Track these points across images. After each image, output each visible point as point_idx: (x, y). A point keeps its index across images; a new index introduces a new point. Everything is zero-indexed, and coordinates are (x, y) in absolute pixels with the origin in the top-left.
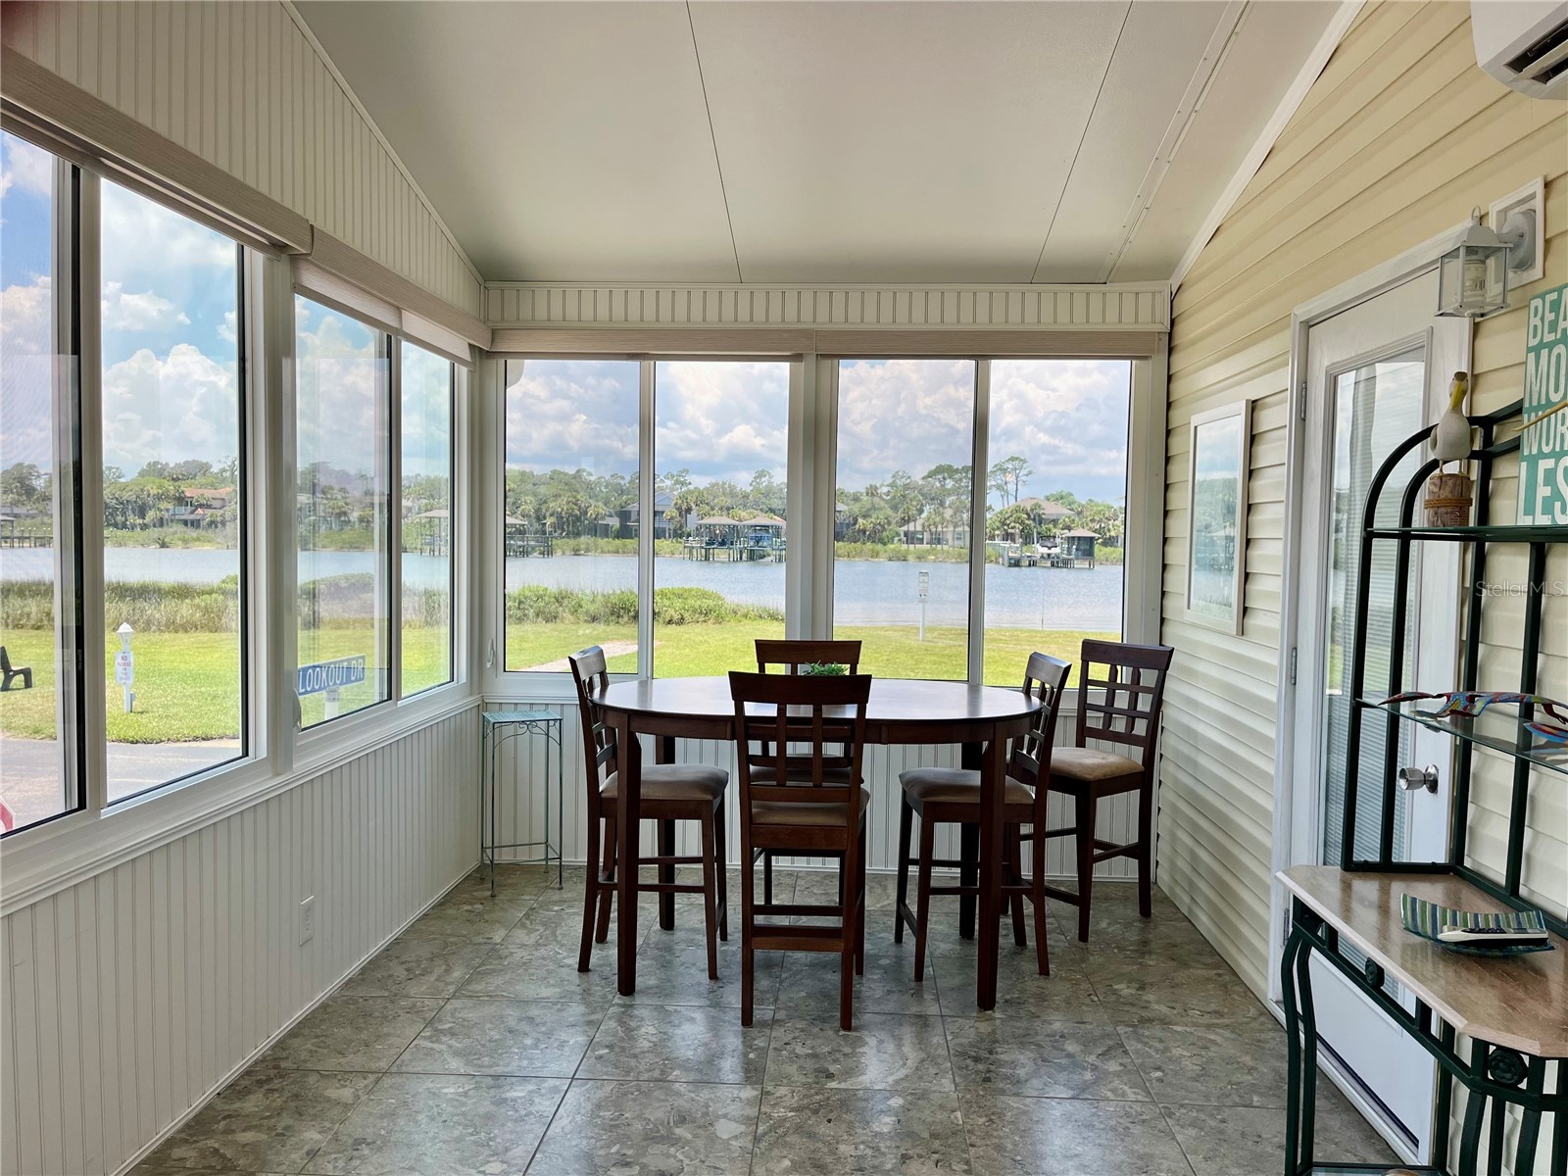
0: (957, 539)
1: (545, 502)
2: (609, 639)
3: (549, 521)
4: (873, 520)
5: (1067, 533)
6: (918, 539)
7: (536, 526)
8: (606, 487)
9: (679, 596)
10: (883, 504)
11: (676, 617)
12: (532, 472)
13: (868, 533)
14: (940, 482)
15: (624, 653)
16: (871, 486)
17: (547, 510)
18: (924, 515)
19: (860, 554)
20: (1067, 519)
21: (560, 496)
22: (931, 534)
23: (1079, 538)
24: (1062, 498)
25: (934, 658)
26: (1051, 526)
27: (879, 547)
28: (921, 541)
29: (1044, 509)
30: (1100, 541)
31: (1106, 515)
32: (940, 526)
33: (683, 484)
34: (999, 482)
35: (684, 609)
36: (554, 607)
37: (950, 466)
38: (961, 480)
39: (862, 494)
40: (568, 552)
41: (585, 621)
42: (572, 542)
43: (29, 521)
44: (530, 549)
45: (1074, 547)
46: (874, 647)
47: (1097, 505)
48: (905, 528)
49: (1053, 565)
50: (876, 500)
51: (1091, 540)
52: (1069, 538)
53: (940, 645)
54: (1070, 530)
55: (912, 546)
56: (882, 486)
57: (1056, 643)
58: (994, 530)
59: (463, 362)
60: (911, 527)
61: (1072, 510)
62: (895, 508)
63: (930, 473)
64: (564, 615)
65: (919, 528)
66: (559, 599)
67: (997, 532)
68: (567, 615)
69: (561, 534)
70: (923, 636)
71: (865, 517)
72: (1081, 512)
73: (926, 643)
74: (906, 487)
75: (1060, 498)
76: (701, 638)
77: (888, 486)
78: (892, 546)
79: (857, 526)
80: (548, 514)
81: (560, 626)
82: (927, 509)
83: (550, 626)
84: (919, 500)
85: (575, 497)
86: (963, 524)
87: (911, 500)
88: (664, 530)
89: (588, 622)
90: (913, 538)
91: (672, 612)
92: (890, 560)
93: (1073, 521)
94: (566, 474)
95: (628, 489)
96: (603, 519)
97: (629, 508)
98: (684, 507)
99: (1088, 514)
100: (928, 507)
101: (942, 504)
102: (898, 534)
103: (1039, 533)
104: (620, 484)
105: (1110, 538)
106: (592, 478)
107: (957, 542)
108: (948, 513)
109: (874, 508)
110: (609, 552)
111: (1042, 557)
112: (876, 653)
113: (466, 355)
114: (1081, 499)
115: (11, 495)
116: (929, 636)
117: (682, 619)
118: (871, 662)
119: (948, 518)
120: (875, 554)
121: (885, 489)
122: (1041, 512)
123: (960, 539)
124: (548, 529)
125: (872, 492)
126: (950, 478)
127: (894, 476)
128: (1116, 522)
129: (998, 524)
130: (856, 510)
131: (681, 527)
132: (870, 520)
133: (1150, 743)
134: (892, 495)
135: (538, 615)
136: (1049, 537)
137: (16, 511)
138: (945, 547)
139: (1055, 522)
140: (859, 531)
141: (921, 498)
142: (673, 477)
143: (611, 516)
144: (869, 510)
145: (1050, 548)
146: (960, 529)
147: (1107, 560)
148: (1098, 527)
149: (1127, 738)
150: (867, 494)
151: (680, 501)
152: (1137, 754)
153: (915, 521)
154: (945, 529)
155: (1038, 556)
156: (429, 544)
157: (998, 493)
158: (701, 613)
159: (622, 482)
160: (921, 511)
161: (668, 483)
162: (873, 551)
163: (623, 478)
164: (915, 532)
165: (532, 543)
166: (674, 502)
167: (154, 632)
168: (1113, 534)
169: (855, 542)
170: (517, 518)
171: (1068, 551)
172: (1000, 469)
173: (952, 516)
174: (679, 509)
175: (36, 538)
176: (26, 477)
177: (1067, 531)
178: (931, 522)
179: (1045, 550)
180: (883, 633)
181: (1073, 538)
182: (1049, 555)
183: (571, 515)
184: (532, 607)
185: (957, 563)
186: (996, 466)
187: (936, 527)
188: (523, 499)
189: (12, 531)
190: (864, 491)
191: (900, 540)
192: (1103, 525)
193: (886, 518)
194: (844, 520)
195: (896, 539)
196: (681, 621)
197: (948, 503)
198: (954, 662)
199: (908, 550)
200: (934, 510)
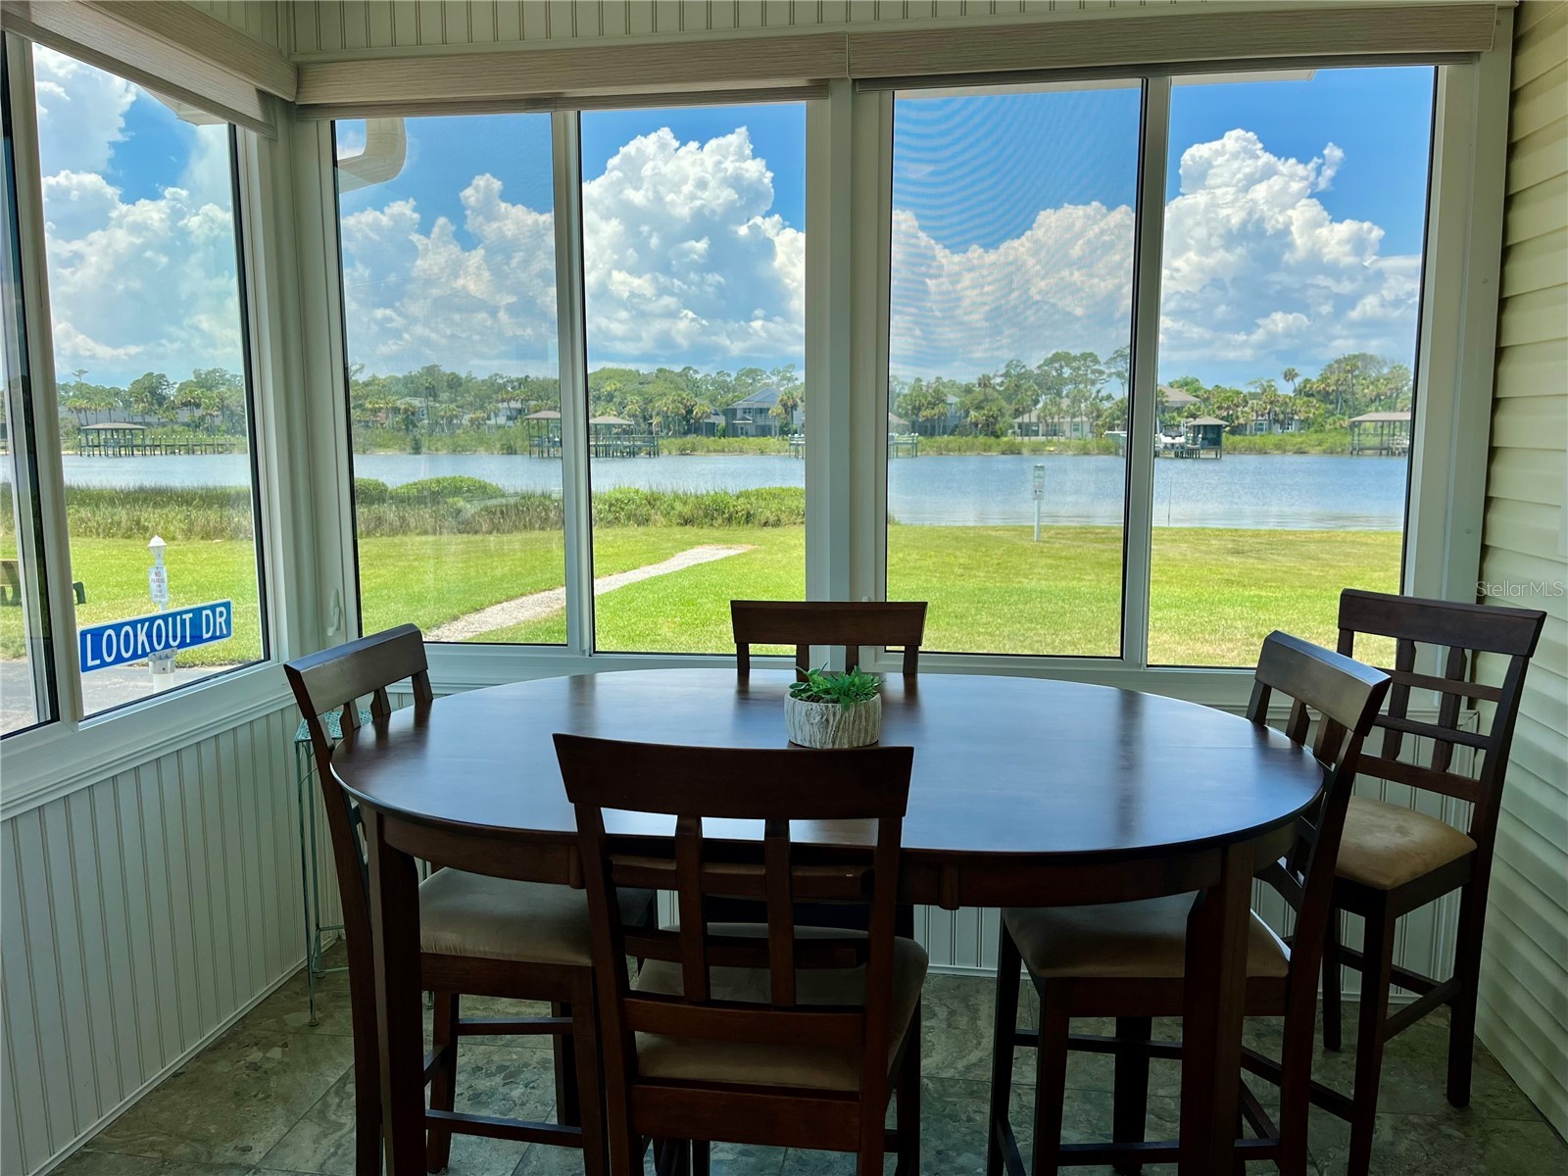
0: (1075, 430)
1: (651, 401)
2: (699, 544)
3: (655, 421)
4: (986, 412)
5: (1193, 422)
6: (1033, 431)
7: (644, 426)
8: (712, 385)
9: (774, 496)
10: (996, 394)
11: (772, 519)
12: (638, 371)
13: (980, 426)
14: (1057, 370)
15: (712, 560)
16: (984, 376)
17: (653, 409)
18: (1040, 406)
19: (971, 448)
20: (1192, 407)
21: (665, 395)
22: (1047, 425)
23: (1205, 426)
24: (1187, 384)
25: (1049, 561)
26: (1175, 414)
27: (992, 440)
28: (1036, 433)
29: (1167, 396)
30: (1227, 429)
31: (1235, 402)
32: (1056, 417)
33: (789, 379)
34: (1120, 369)
35: (780, 510)
36: (645, 509)
37: (1068, 353)
38: (1079, 368)
39: (974, 386)
40: (674, 452)
41: (678, 524)
42: (679, 441)
43: (160, 430)
44: (636, 450)
45: (1200, 436)
46: (984, 549)
47: (1225, 391)
48: (1019, 420)
49: (1177, 456)
50: (989, 391)
51: (1219, 427)
52: (1194, 426)
53: (1057, 546)
54: (1195, 419)
55: (1026, 439)
56: (995, 376)
57: (1186, 542)
58: (1114, 419)
59: (249, 122)
60: (1026, 419)
61: (1197, 397)
62: (1009, 399)
63: (1046, 361)
64: (657, 517)
65: (1034, 419)
66: (652, 500)
67: (1117, 422)
68: (659, 517)
69: (667, 433)
70: (1038, 535)
71: (979, 408)
72: (1208, 398)
73: (1041, 544)
74: (1020, 376)
75: (1185, 384)
76: (797, 542)
77: (1002, 376)
78: (1005, 439)
79: (969, 419)
80: (654, 413)
81: (651, 529)
82: (1043, 399)
83: (641, 529)
84: (1035, 390)
85: (680, 396)
86: (1081, 414)
87: (1026, 390)
88: (770, 428)
89: (681, 525)
90: (1027, 430)
91: (768, 513)
92: (1003, 453)
93: (1199, 408)
94: (672, 372)
95: (734, 386)
96: (708, 417)
97: (735, 406)
98: (790, 403)
99: (1215, 400)
100: (1044, 397)
101: (1059, 394)
102: (1012, 427)
103: (1161, 422)
104: (726, 381)
105: (1237, 427)
106: (698, 376)
107: (1074, 434)
108: (1065, 403)
109: (986, 400)
110: (715, 451)
111: (1166, 447)
112: (987, 556)
113: (252, 108)
114: (1207, 385)
115: (142, 405)
116: (1045, 536)
117: (779, 520)
118: (979, 567)
119: (1065, 408)
120: (988, 448)
121: (998, 380)
122: (1164, 400)
123: (1078, 430)
124: (654, 429)
125: (985, 382)
126: (1067, 366)
127: (1008, 366)
128: (1246, 409)
129: (1119, 413)
130: (968, 402)
131: (787, 425)
132: (982, 412)
133: (1487, 794)
134: (1006, 385)
135: (629, 519)
136: (1172, 426)
137: (148, 419)
138: (1062, 439)
139: (1179, 410)
140: (971, 423)
141: (1036, 388)
142: (779, 372)
143: (716, 414)
144: (982, 402)
145: (1173, 438)
146: (1078, 420)
147: (1235, 449)
148: (1225, 414)
149: (1437, 779)
150: (980, 385)
151: (785, 398)
152: (1460, 813)
153: (1030, 411)
154: (1062, 420)
155: (1162, 446)
156: (538, 446)
157: (1118, 380)
158: (798, 514)
159: (729, 380)
160: (1036, 402)
161: (775, 379)
162: (985, 444)
163: (729, 375)
164: (1029, 425)
165: (639, 443)
166: (779, 399)
167: (242, 540)
168: (1242, 421)
169: (967, 436)
170: (622, 418)
171: (1193, 441)
172: (1121, 356)
173: (1068, 406)
174: (785, 405)
175: (166, 446)
176: (157, 387)
177: (1191, 419)
178: (1047, 412)
179: (1169, 440)
180: (993, 533)
181: (1199, 426)
182: (1173, 445)
183: (677, 414)
184: (623, 509)
185: (1075, 455)
186: (1117, 352)
187: (1053, 418)
188: (629, 399)
189: (143, 439)
190: (975, 382)
191: (1014, 433)
192: (1231, 412)
193: (999, 410)
194: (956, 413)
195: (1010, 431)
196: (777, 523)
197: (1065, 392)
198: (1073, 566)
199: (1022, 443)
200: (1051, 400)
